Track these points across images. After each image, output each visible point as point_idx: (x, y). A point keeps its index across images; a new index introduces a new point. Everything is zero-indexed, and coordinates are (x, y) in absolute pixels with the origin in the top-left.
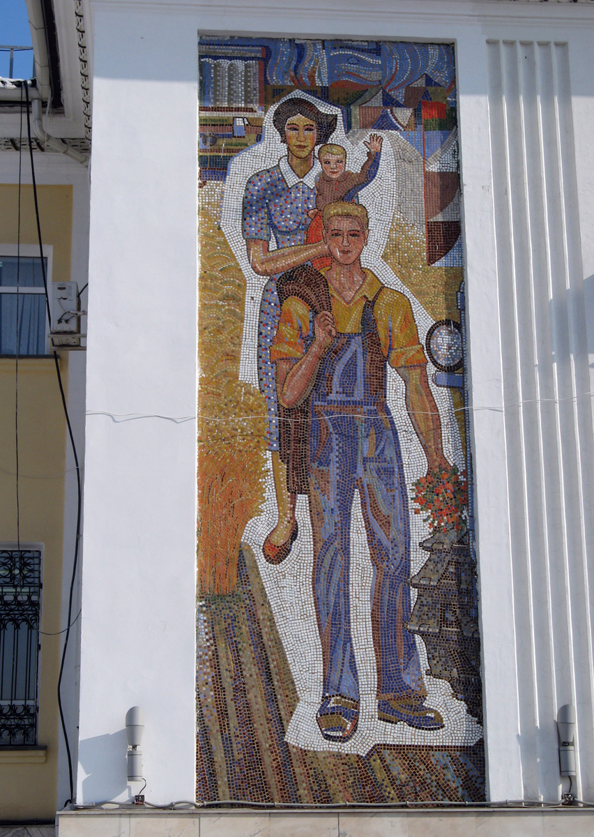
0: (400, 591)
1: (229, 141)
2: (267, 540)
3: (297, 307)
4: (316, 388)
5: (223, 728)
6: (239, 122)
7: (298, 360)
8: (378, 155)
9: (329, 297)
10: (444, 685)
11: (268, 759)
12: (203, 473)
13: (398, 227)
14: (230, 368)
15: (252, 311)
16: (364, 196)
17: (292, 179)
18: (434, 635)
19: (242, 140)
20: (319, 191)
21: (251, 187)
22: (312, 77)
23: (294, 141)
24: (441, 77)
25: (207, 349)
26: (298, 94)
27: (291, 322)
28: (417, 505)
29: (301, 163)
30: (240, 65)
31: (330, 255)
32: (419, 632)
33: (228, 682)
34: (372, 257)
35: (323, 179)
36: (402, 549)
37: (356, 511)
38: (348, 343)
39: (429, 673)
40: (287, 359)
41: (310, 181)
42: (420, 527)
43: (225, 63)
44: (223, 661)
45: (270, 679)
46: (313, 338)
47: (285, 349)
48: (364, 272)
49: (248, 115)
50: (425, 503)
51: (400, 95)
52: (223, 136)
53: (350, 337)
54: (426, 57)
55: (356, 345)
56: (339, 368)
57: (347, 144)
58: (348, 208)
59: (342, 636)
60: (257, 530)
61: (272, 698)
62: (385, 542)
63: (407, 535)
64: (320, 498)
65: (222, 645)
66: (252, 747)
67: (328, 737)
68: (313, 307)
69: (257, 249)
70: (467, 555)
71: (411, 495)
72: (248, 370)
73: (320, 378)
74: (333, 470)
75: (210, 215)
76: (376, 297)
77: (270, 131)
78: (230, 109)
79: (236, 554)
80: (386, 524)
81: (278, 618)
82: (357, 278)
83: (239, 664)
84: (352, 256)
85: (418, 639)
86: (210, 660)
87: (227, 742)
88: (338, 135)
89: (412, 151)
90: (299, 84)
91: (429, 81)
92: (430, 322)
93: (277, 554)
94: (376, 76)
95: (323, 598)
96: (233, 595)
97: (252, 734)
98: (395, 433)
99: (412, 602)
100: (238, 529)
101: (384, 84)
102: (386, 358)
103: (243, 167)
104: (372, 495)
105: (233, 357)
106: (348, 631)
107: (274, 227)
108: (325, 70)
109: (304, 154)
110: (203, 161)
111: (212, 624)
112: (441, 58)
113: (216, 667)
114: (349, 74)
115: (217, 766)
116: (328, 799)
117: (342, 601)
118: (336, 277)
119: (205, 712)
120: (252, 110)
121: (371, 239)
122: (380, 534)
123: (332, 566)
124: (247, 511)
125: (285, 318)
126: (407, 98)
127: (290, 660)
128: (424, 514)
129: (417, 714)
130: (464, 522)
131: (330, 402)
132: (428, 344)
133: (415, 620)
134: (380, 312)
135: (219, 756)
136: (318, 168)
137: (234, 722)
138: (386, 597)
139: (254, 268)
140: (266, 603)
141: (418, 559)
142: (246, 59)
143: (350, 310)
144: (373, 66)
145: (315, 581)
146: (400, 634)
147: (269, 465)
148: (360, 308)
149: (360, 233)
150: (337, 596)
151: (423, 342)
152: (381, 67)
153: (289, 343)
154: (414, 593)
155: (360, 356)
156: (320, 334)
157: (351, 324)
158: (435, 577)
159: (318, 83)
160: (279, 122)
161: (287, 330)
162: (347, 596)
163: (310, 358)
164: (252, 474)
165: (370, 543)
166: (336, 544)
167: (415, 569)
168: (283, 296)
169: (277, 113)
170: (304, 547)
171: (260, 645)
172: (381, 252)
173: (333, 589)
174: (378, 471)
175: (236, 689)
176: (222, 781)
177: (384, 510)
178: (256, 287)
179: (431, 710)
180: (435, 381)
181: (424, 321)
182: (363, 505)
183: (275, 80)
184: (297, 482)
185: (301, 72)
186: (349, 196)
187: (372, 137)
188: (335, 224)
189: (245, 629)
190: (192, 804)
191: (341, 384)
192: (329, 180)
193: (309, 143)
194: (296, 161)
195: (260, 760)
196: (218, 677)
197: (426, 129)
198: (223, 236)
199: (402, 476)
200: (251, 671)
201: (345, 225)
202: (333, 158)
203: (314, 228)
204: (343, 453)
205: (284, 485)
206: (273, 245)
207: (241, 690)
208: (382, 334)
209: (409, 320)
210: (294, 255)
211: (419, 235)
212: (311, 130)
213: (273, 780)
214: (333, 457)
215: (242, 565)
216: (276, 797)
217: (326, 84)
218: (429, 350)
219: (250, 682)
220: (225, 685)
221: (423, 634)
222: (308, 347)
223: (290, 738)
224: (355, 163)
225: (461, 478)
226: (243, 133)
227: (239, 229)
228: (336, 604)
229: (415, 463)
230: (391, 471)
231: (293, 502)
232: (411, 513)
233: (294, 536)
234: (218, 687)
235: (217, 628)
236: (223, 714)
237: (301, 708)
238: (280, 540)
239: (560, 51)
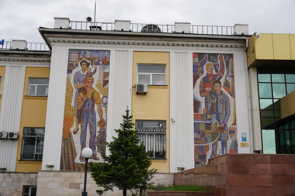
0: (94, 139)
1: (72, 67)
2: (74, 131)
3: (81, 94)
4: (83, 107)
5: (65, 159)
6: (74, 64)
7: (81, 102)
8: (96, 69)
9: (86, 92)
10: (100, 153)
11: (71, 164)
12: (64, 120)
13: (98, 81)
14: (70, 103)
15: (74, 94)
16: (94, 76)
17: (82, 73)
18: (99, 146)
19: (74, 67)
20: (86, 75)
21: (75, 74)
22: (87, 56)
23: (83, 67)
24: (108, 56)
25: (66, 100)
26: (84, 59)
27: (80, 96)
28: (98, 126)
29: (84, 70)
30: (75, 54)
31: (87, 86)
32: (96, 145)
33: (66, 152)
34: (94, 86)
35: (87, 73)
36: (95, 132)
37: (88, 126)
38: (89, 100)
39: (97, 152)
40: (79, 102)
41: (85, 73)
42: (98, 129)
43: (73, 54)
44: (65, 149)
45: (73, 152)
46: (83, 99)
47: (79, 101)
48: (92, 88)
49: (76, 63)
50: (99, 125)
51: (101, 59)
52: (72, 66)
53: (89, 99)
54: (106, 53)
55: (90, 100)
56: (87, 104)
57: (91, 67)
58: (91, 78)
59: (84, 146)
60: (72, 129)
61: (73, 155)
62: (92, 131)
63: (96, 130)
64: (82, 124)
65: (65, 147)
66: (69, 162)
67: (81, 161)
68: (84, 94)
69: (76, 84)
70: (105, 133)
71: (97, 124)
72: (73, 104)
73: (84, 105)
74: (85, 120)
75: (68, 79)
76: (94, 92)
77: (79, 65)
78: (73, 62)
79: (69, 133)
80: (93, 128)
81: (74, 143)
82: (91, 89)
83: (68, 149)
84: (91, 86)
85: (96, 146)
86: (63, 149)
87: (65, 161)
88: (90, 66)
89: (102, 69)
90: (84, 57)
91: (106, 57)
92: (103, 96)
93: (75, 133)
94: (97, 56)
95: (82, 140)
96: (68, 139)
97: (69, 160)
98: (95, 114)
99: (96, 141)
100: (69, 129)
101: (98, 57)
102: (95, 102)
103: (74, 71)
104: (91, 124)
105: (71, 102)
106: (85, 145)
107: (79, 81)
108: (89, 55)
109: (84, 69)
110: (68, 70)
111: (64, 143)
112: (108, 53)
113: (64, 150)
114: (93, 56)
115: (63, 165)
116: (80, 171)
117: (85, 140)
118: (88, 89)
119: (62, 157)
120: (77, 62)
121: (94, 83)
122: (92, 130)
123: (84, 135)
124: (71, 126)
125: (79, 95)
126: (102, 60)
127: (76, 149)
128: (99, 127)
129: (95, 158)
130: (105, 128)
131: (85, 109)
132: (102, 100)
133: (96, 143)
134: (94, 95)
135: (64, 164)
136: (86, 71)
137: (66, 158)
138: (92, 140)
139: (75, 88)
140: (73, 140)
141: (97, 134)
142: (76, 53)
143: (90, 94)
144: (97, 54)
145: (81, 137)
146: (93, 145)
147: (75, 119)
148: (91, 94)
149: (92, 82)
150: (84, 139)
151: (101, 100)
152: (98, 55)
153: (80, 100)
154: (96, 139)
155: (91, 102)
156: (85, 98)
157: (90, 97)
158: (100, 137)
159: (88, 57)
160: (81, 64)
161: (80, 98)
162: (86, 139)
163: (83, 102)
164: (72, 120)
165: (90, 131)
166: (85, 131)
167: (97, 136)
168: (79, 92)
169: (81, 62)
170: (79, 132)
171: (71, 147)
172: (95, 85)
173: (84, 138)
174: (92, 120)
175: (67, 154)
176: (64, 167)
177: (93, 126)
178: (75, 90)
179: (97, 157)
180: (102, 106)
181: (101, 96)
182: (89, 125)
183: (81, 57)
184: (79, 121)
185: (85, 56)
186: (91, 76)
187: (96, 66)
188: (88, 81)
189: (69, 144)
190: (59, 171)
191: (87, 106)
192: (88, 73)
193: (85, 67)
194: (83, 70)
195: (70, 164)
196: (64, 152)
197: (104, 65)
198: (70, 82)
199: (96, 121)
200: (70, 151)
201: (90, 81)
202: (89, 70)
203: (85, 81)
204: (87, 117)
205: (77, 122)
206: (78, 84)
207: (68, 154)
209: (99, 96)
210: (82, 85)
211: (102, 82)
212: (86, 65)
213: (72, 167)
214: (85, 118)
215: (70, 135)
216: (72, 170)
217: (89, 58)
218: (102, 101)
219: (69, 152)
220: (66, 153)
221: (97, 146)
222: (83, 100)
223: (75, 161)
225: (105, 121)
226: (75, 66)
227: (73, 81)
228: (84, 141)
229: (98, 119)
230: (94, 120)
231: (78, 125)
232: (97, 127)
233: (78, 130)
234: (65, 153)
235: (65, 144)
236: (65, 157)
237: (77, 156)
238: (76, 131)
239: (127, 52)
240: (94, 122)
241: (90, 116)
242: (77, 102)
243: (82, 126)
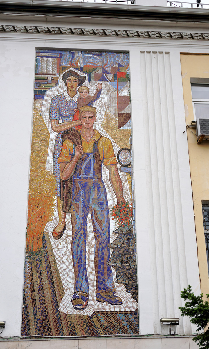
0: (106, 249)
1: (46, 85)
2: (54, 230)
3: (69, 144)
4: (75, 172)
5: (34, 305)
6: (50, 79)
7: (68, 162)
8: (100, 90)
9: (81, 139)
10: (123, 286)
11: (51, 318)
12: (29, 205)
13: (107, 115)
14: (42, 165)
15: (51, 145)
16: (95, 104)
17: (68, 98)
18: (119, 267)
19: (50, 85)
20: (78, 103)
21: (53, 101)
22: (77, 64)
23: (69, 85)
24: (124, 64)
25: (33, 158)
26: (72, 69)
27: (66, 149)
28: (113, 217)
29: (72, 92)
30: (51, 59)
31: (82, 125)
32: (113, 266)
33: (36, 287)
34: (97, 125)
35: (80, 98)
36: (107, 234)
37: (89, 219)
38: (88, 156)
39: (117, 282)
40: (64, 162)
41: (75, 99)
42: (114, 225)
43: (45, 59)
44: (35, 278)
45: (53, 285)
46: (74, 155)
48: (94, 131)
49: (53, 76)
50: (116, 216)
51: (109, 70)
52: (43, 84)
53: (88, 154)
54: (119, 57)
55: (91, 157)
56: (84, 165)
57: (89, 86)
58: (90, 108)
59: (82, 267)
60: (50, 227)
61: (54, 293)
62: (101, 231)
63: (109, 228)
64: (75, 214)
65: (34, 272)
66: (45, 313)
67: (76, 308)
68: (74, 143)
69: (55, 123)
70: (132, 235)
71: (111, 212)
72: (49, 166)
73: (77, 170)
74: (81, 204)
75: (36, 111)
76: (99, 140)
77: (61, 81)
78: (46, 74)
79: (42, 235)
80: (101, 224)
81: (57, 261)
82: (92, 133)
83: (41, 279)
84: (90, 125)
85: (113, 268)
86: (28, 278)
87: (35, 310)
88: (86, 84)
89: (113, 89)
90: (72, 65)
91: (120, 65)
92: (119, 149)
93: (58, 235)
94: (100, 63)
95: (75, 253)
96: (40, 252)
97: (45, 307)
98: (105, 190)
99: (110, 254)
100: (42, 226)
101: (103, 66)
102: (102, 162)
103: (50, 94)
104: (95, 213)
105: (44, 162)
106: (85, 266)
107: (61, 115)
108: (82, 61)
109: (73, 89)
110: (35, 92)
111: (31, 262)
112: (124, 57)
113: (32, 280)
114: (90, 62)
115: (30, 321)
116: (75, 334)
117: (83, 253)
118: (84, 132)
119: (26, 299)
120: (54, 75)
121: (97, 119)
122: (98, 228)
123: (79, 240)
124: (46, 219)
125: (64, 147)
126: (111, 71)
127: (61, 277)
128: (116, 220)
129: (111, 299)
130: (131, 223)
131: (80, 178)
132: (118, 156)
133: (112, 261)
134: (100, 145)
135: (31, 317)
136: (78, 94)
137: (38, 302)
138: (100, 252)
139: (53, 129)
140: (53, 255)
141: (113, 237)
142: (53, 57)
143: (89, 145)
144: (99, 60)
145: (72, 246)
146: (105, 266)
147: (56, 201)
148: (92, 144)
149: (93, 117)
150: (81, 252)
151: (116, 156)
152: (103, 61)
153: (65, 156)
154: (111, 250)
155: (92, 162)
156: (77, 153)
157: (89, 149)
158: (120, 244)
159: (79, 66)
160: (64, 78)
161: (65, 152)
162: (85, 252)
163: (73, 162)
164: (49, 206)
165: (94, 231)
166: (81, 231)
167: (112, 241)
168: (63, 140)
169: (64, 76)
170: (68, 233)
171: (49, 271)
172: (101, 124)
173: (79, 249)
174: (98, 204)
175: (39, 289)
176: (32, 327)
177: (100, 218)
178: (53, 136)
179: (117, 297)
180: (120, 170)
181: (116, 148)
182: (92, 216)
183: (63, 64)
184: (67, 207)
185: (73, 62)
186: (90, 104)
187: (99, 84)
188: (84, 114)
189: (44, 265)
190: (18, 337)
191: (85, 172)
192: (82, 99)
193: (75, 86)
195: (48, 319)
196: (32, 285)
197: (118, 81)
198: (42, 118)
199: (107, 205)
200: (46, 283)
201: (88, 114)
202: (84, 91)
203: (76, 115)
204: (85, 197)
205: (61, 209)
206: (60, 121)
207: (41, 289)
208: (101, 153)
209: (111, 148)
210: (69, 124)
211: (116, 118)
212: (76, 81)
213: (52, 325)
214: (81, 198)
215: (44, 241)
216: (54, 333)
217: (82, 66)
218: (118, 159)
219: (45, 286)
220: (35, 288)
221: (114, 267)
222: (72, 158)
223: (61, 309)
224: (92, 93)
225: (130, 206)
226: (51, 82)
227: (48, 116)
228: (81, 255)
229: (112, 201)
230: (103, 204)
231: (65, 216)
232: (111, 219)
233: (65, 228)
234: (33, 289)
235: (33, 265)
236: (34, 299)
237: (65, 297)
238: (59, 230)
239: (167, 55)
240: (102, 209)
241: (93, 195)
242: (58, 161)
243: (73, 220)
